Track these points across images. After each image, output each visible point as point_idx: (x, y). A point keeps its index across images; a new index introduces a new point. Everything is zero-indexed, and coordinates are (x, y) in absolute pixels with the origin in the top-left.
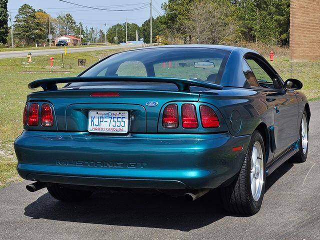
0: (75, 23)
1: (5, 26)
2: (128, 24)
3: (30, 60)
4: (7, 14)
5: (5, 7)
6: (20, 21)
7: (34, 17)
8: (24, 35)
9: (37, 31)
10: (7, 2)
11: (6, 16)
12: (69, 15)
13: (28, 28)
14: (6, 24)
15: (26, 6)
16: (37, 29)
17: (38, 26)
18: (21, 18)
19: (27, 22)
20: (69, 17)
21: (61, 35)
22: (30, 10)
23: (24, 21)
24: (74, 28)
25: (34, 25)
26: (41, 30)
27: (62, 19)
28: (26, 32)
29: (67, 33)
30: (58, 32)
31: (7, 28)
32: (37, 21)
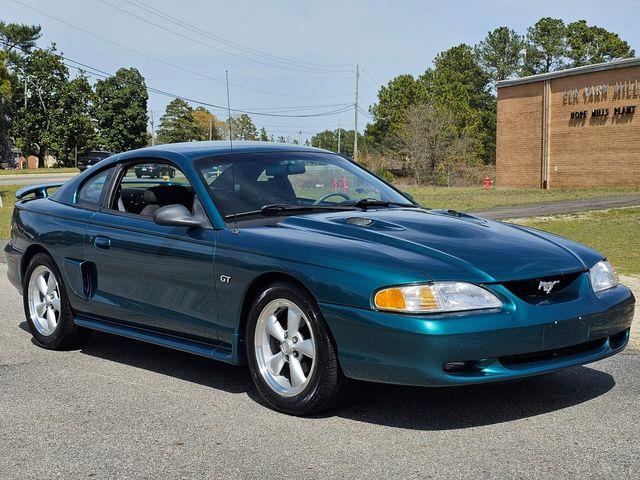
0: (255, 129)
1: (142, 134)
2: (342, 131)
4: (145, 116)
5: (144, 106)
6: (169, 125)
7: (191, 119)
10: (147, 98)
11: (145, 119)
12: (245, 117)
13: (180, 137)
14: (144, 130)
15: (178, 101)
16: (193, 138)
17: (195, 132)
18: (170, 121)
19: (179, 126)
20: (245, 119)
22: (184, 108)
23: (175, 124)
24: (253, 137)
25: (189, 131)
26: (200, 139)
27: (234, 122)
31: (145, 136)
32: (194, 125)
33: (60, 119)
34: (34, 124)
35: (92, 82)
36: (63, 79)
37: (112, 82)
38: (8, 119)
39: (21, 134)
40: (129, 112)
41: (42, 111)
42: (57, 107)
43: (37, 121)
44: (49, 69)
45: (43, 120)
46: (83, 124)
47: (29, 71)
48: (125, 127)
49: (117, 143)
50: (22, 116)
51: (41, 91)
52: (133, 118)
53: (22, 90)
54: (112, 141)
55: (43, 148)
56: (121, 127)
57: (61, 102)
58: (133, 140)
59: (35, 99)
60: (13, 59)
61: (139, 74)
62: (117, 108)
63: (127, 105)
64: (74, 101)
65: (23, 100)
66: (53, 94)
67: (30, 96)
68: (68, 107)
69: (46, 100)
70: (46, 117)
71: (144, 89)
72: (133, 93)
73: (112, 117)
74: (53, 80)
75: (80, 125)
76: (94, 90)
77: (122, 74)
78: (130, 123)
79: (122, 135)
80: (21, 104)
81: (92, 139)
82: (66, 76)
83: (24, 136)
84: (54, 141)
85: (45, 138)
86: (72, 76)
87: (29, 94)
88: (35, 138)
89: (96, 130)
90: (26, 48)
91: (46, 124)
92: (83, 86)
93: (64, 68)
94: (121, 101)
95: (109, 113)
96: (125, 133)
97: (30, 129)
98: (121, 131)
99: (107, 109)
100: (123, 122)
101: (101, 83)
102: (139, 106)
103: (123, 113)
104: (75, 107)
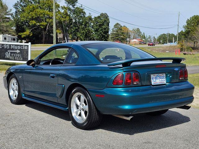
0: (141, 33)
1: (107, 34)
2: (169, 34)
3: (118, 50)
4: (109, 28)
5: (108, 25)
6: (114, 31)
7: (121, 30)
9: (122, 36)
10: (109, 23)
11: (108, 29)
12: (138, 29)
13: (117, 35)
14: (108, 33)
15: (117, 24)
16: (122, 35)
17: (122, 34)
19: (117, 32)
20: (138, 30)
21: (134, 39)
22: (119, 26)
24: (140, 35)
25: (120, 33)
26: (124, 36)
27: (135, 30)
28: (117, 37)
29: (137, 37)
30: (132, 37)
31: (108, 35)
33: (83, 29)
35: (93, 17)
36: (84, 16)
37: (99, 17)
38: (67, 28)
39: (71, 33)
40: (104, 27)
41: (78, 26)
42: (82, 25)
43: (76, 29)
44: (80, 13)
45: (78, 29)
46: (90, 30)
47: (74, 14)
48: (102, 32)
49: (99, 37)
50: (72, 28)
51: (77, 20)
52: (105, 29)
53: (72, 20)
54: (98, 36)
55: (78, 38)
56: (101, 32)
57: (83, 23)
58: (104, 36)
59: (76, 22)
60: (69, 9)
61: (107, 15)
62: (100, 26)
63: (103, 25)
64: (87, 23)
65: (72, 23)
66: (81, 21)
68: (85, 25)
69: (79, 23)
71: (108, 20)
72: (105, 21)
74: (81, 17)
75: (89, 31)
76: (93, 19)
77: (102, 15)
78: (104, 30)
79: (101, 34)
80: (71, 24)
82: (85, 15)
83: (72, 34)
84: (81, 36)
85: (79, 35)
86: (87, 15)
87: (74, 21)
88: (75, 35)
89: (93, 32)
90: (73, 6)
92: (90, 19)
93: (85, 13)
94: (101, 23)
95: (98, 27)
96: (102, 33)
97: (74, 32)
99: (97, 26)
100: (102, 30)
101: (95, 18)
102: (107, 25)
103: (102, 27)
104: (87, 25)
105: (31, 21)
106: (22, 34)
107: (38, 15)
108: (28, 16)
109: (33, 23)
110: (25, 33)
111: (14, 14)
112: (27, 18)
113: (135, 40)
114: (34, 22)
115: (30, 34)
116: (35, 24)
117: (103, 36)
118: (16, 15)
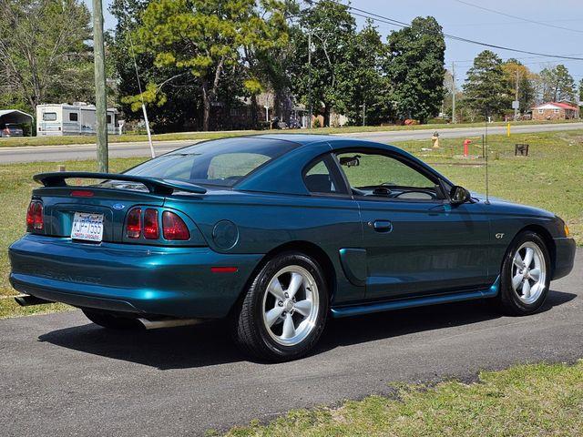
0: (572, 81)
1: (438, 88)
4: (442, 69)
5: (441, 58)
6: (475, 79)
7: (499, 72)
8: (480, 102)
9: (504, 95)
10: (444, 48)
11: (442, 71)
12: (561, 68)
13: (488, 91)
14: (441, 84)
15: (487, 53)
16: (502, 92)
17: (505, 86)
18: (478, 74)
19: (487, 80)
20: (562, 70)
21: (546, 101)
22: (493, 61)
23: (482, 78)
24: (570, 90)
25: (498, 85)
26: (509, 93)
27: (549, 74)
28: (484, 96)
29: (558, 97)
30: (541, 97)
31: (441, 91)
32: (504, 78)
33: (346, 74)
34: (318, 81)
36: (350, 30)
37: (407, 32)
39: (305, 91)
40: (424, 64)
41: (328, 65)
42: (342, 61)
43: (322, 77)
44: (336, 20)
45: (328, 75)
46: (370, 79)
48: (420, 81)
49: (410, 99)
50: (306, 71)
51: (326, 44)
52: (428, 72)
53: (306, 44)
54: (405, 97)
55: (328, 106)
56: (415, 81)
57: (347, 56)
58: (427, 95)
59: (320, 52)
61: (436, 23)
62: (412, 61)
63: (421, 57)
64: (361, 54)
65: (307, 55)
66: (340, 47)
67: (313, 50)
68: (353, 59)
69: (331, 55)
70: (331, 72)
71: (441, 39)
72: (429, 44)
73: (406, 70)
74: (339, 33)
75: (367, 83)
77: (419, 23)
78: (424, 76)
79: (416, 90)
80: (305, 60)
81: (383, 95)
82: (353, 26)
83: (308, 93)
84: (339, 98)
85: (330, 95)
86: (360, 27)
87: (312, 48)
88: (320, 96)
89: (389, 85)
91: (331, 80)
92: (372, 38)
93: (350, 18)
94: (416, 53)
95: (403, 66)
96: (419, 87)
97: (315, 85)
98: (414, 86)
99: (400, 62)
100: (418, 76)
101: (395, 34)
102: (435, 58)
103: (418, 66)
104: (361, 61)
105: (159, 56)
106: (132, 98)
107: (184, 35)
108: (150, 39)
109: (167, 62)
110: (141, 97)
111: (113, 35)
112: (147, 46)
113: (549, 106)
114: (169, 58)
115: (158, 100)
116: (173, 65)
117: (423, 97)
118: (121, 38)
